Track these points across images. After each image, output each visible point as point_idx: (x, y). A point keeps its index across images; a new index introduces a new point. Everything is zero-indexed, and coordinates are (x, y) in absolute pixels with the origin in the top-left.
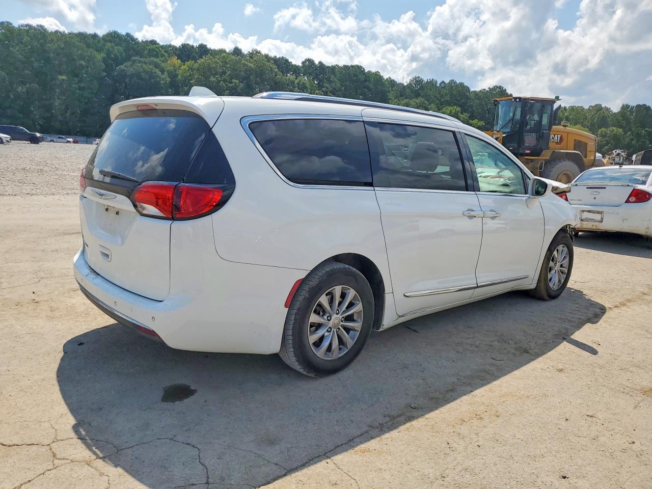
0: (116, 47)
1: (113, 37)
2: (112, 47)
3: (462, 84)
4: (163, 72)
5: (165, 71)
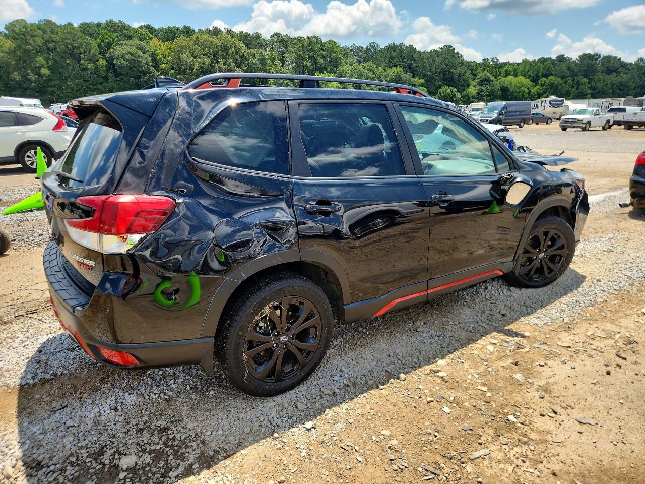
0: (109, 34)
1: (111, 26)
2: (106, 34)
3: (411, 47)
4: (145, 52)
5: (148, 51)
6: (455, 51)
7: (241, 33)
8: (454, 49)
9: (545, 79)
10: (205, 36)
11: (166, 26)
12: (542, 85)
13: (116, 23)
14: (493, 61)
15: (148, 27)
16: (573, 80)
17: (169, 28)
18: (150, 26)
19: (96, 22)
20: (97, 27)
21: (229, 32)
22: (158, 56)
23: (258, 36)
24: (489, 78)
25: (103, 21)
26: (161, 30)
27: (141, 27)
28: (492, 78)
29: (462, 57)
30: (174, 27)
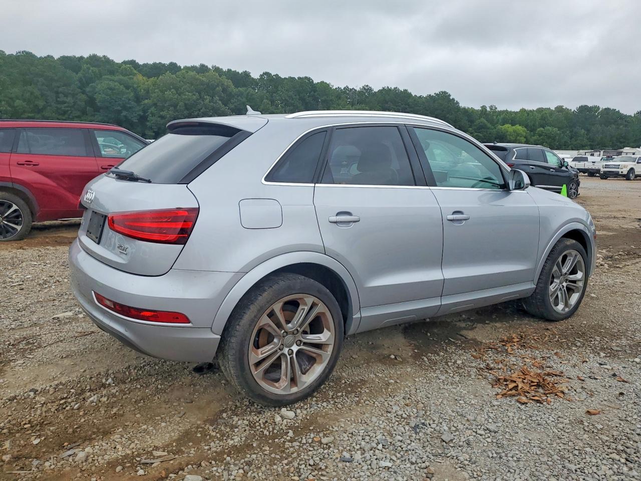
0: (91, 68)
1: (94, 59)
2: (89, 68)
3: (405, 91)
4: (127, 87)
5: (131, 87)
6: (451, 98)
7: (229, 70)
8: (450, 95)
9: (542, 129)
10: (192, 73)
11: (151, 62)
12: (540, 135)
13: (100, 58)
14: (491, 109)
15: (133, 63)
16: (571, 132)
17: (155, 64)
18: (135, 61)
19: (78, 55)
20: (79, 61)
21: (217, 69)
22: (141, 91)
23: (246, 75)
24: (486, 125)
25: (86, 56)
26: (145, 65)
27: (125, 62)
28: (489, 125)
29: (457, 103)
30: (160, 63)
